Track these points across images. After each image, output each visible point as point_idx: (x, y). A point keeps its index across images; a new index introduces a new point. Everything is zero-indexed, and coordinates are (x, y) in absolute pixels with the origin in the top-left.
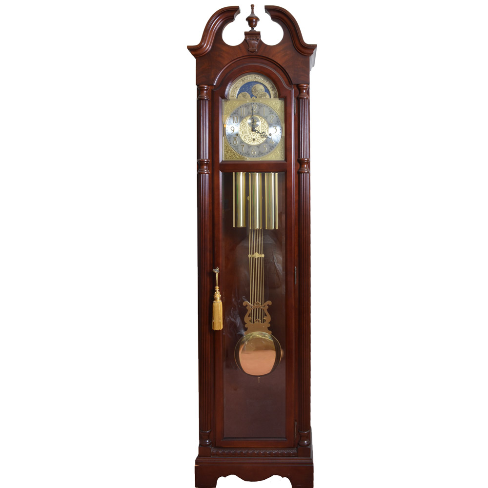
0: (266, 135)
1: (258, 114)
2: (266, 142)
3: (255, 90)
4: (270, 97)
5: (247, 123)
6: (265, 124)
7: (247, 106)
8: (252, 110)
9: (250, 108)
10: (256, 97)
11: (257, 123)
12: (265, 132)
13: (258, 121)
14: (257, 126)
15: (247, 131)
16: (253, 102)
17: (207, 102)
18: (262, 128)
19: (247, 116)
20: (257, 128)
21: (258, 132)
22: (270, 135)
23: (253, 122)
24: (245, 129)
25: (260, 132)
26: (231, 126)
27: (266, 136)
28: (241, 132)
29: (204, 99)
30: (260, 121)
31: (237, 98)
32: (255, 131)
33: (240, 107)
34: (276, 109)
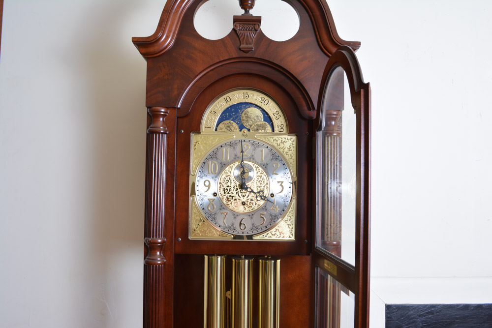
0: (265, 197)
1: (252, 159)
2: (264, 208)
3: (247, 117)
4: (273, 130)
5: (232, 175)
6: (263, 176)
7: (232, 145)
8: (242, 152)
9: (238, 148)
10: (249, 130)
11: (251, 174)
12: (263, 192)
13: (251, 169)
14: (250, 179)
15: (232, 189)
16: (243, 138)
17: (165, 137)
18: (259, 184)
19: (233, 162)
20: (249, 184)
21: (252, 191)
22: (272, 195)
23: (243, 173)
24: (229, 184)
25: (255, 191)
26: (205, 178)
27: (264, 198)
28: (222, 190)
29: (159, 133)
30: (255, 172)
31: (216, 130)
32: (246, 189)
33: (221, 146)
34: (283, 152)
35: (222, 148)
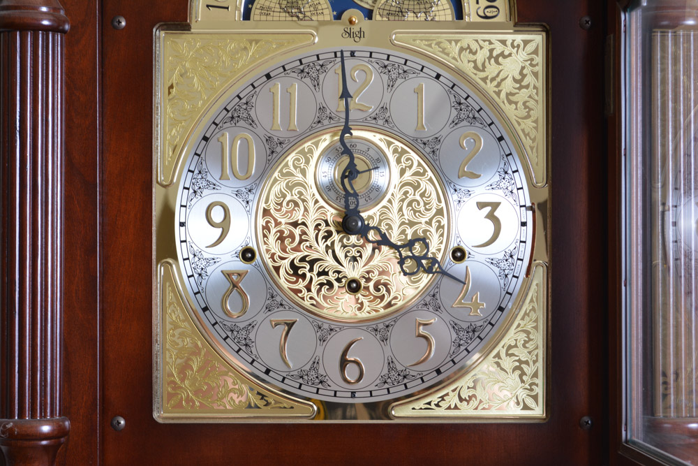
0: (434, 261)
1: (382, 120)
2: (431, 300)
4: (459, 14)
5: (310, 180)
6: (425, 185)
7: (308, 70)
8: (345, 95)
9: (331, 82)
10: (369, 14)
11: (379, 178)
12: (424, 241)
13: (379, 161)
14: (376, 194)
15: (311, 232)
16: (349, 44)
17: (56, 44)
18: (408, 214)
19: (312, 131)
20: (371, 214)
21: (384, 241)
22: (459, 254)
23: (350, 173)
24: (298, 216)
25: (394, 239)
26: (209, 197)
27: (428, 265)
28: (272, 239)
29: (36, 28)
30: (395, 169)
31: (247, 16)
32: (363, 231)
33: (268, 76)
34: (498, 93)
35: (271, 82)
